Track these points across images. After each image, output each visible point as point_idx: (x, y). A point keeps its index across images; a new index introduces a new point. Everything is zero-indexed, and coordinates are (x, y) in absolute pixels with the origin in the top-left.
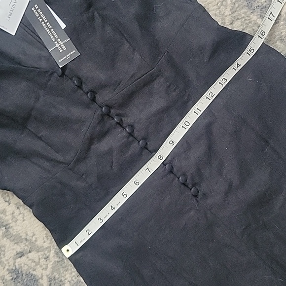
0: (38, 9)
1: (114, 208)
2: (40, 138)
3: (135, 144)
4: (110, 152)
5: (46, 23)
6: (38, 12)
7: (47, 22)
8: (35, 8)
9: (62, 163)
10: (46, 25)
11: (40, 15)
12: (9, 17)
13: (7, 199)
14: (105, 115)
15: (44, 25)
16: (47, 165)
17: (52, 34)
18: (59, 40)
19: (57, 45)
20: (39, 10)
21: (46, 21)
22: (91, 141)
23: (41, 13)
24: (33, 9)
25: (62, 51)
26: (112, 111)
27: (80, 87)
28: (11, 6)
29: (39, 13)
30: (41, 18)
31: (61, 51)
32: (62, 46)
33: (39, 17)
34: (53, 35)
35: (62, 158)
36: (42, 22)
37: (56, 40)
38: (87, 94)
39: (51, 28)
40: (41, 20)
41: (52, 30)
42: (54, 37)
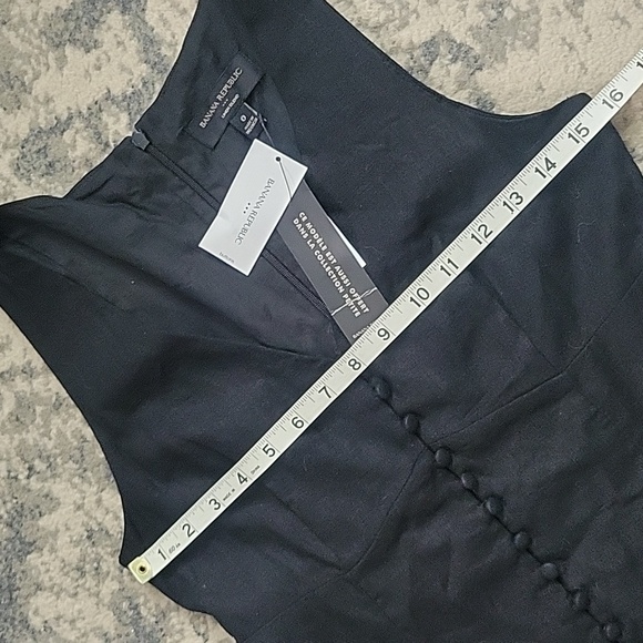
0: (306, 221)
1: (245, 480)
2: (287, 506)
3: (505, 540)
4: (444, 551)
5: (322, 253)
6: (306, 228)
7: (326, 251)
8: (300, 219)
9: (332, 565)
10: (325, 257)
11: (311, 236)
12: (240, 239)
13: (202, 631)
14: (440, 468)
15: (320, 257)
16: (297, 565)
17: (337, 275)
18: (352, 291)
19: (349, 302)
20: (309, 225)
21: (325, 247)
22: (403, 522)
23: (313, 231)
24: (296, 221)
25: (358, 313)
26: (457, 460)
27: (387, 401)
28: (248, 214)
29: (308, 232)
30: (314, 241)
31: (357, 315)
32: (359, 303)
33: (308, 238)
34: (339, 279)
35: (333, 555)
36: (315, 249)
37: (347, 290)
38: (402, 418)
39: (336, 265)
40: (313, 246)
41: (338, 268)
42: (342, 284)
